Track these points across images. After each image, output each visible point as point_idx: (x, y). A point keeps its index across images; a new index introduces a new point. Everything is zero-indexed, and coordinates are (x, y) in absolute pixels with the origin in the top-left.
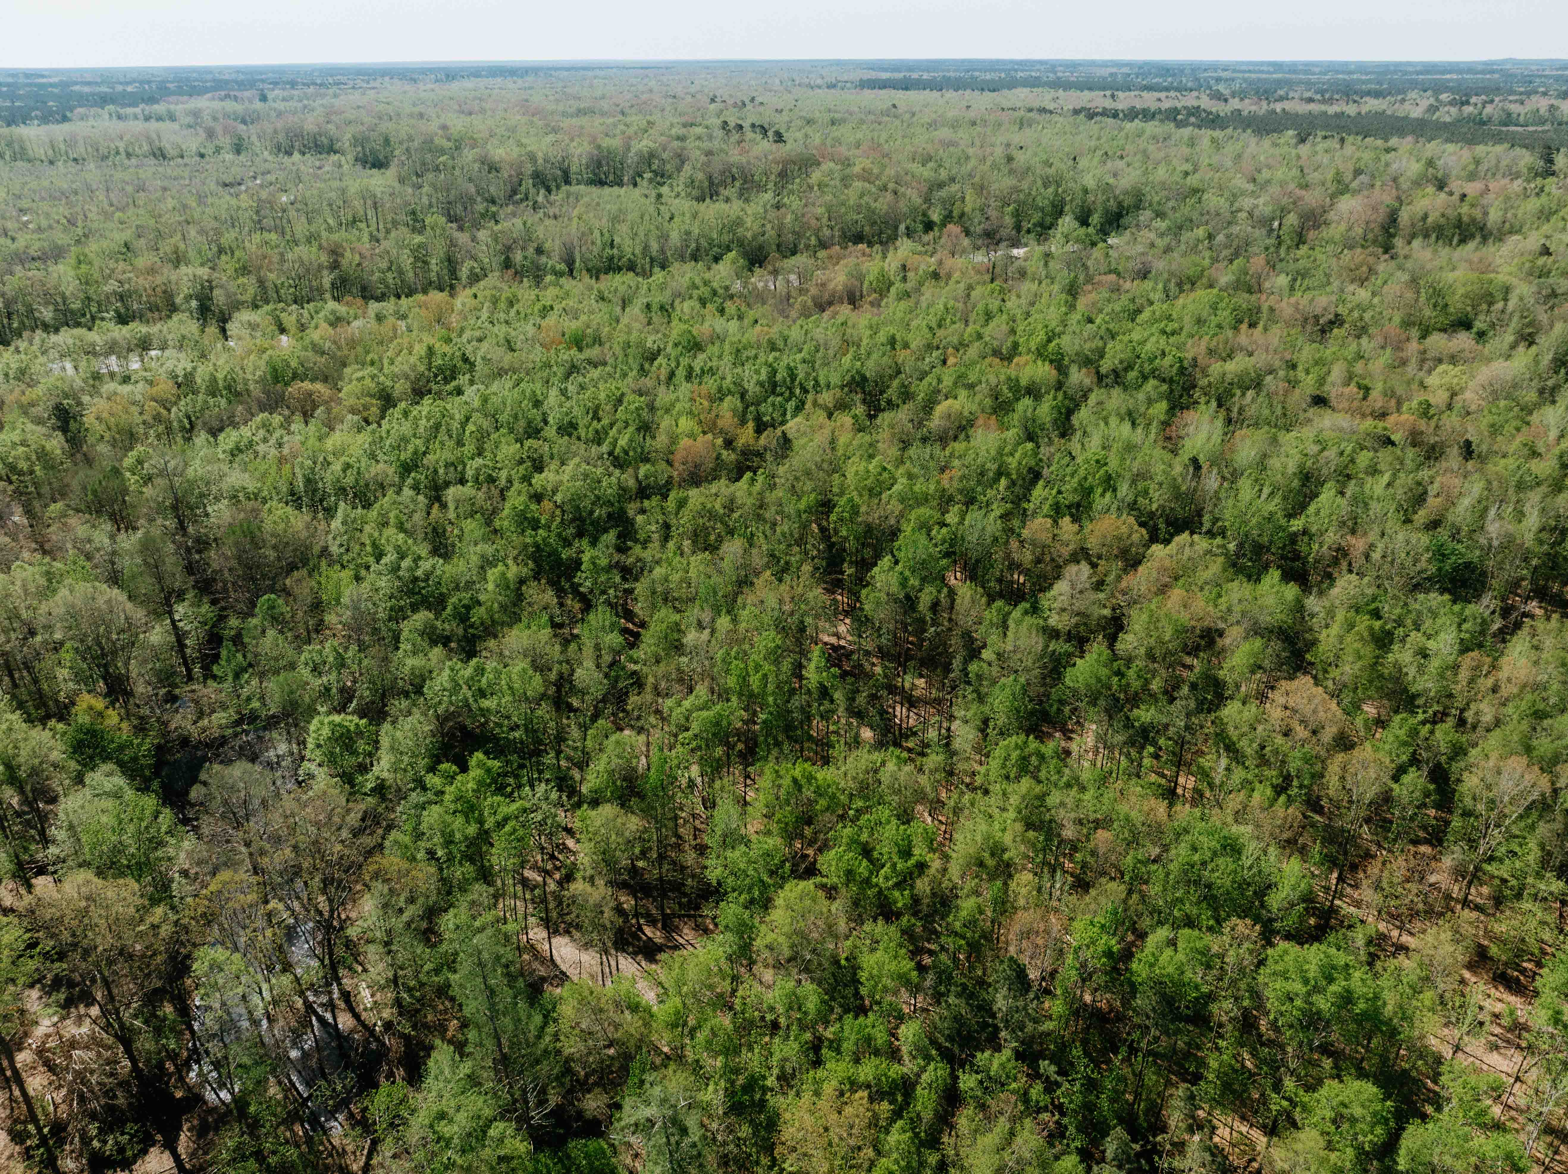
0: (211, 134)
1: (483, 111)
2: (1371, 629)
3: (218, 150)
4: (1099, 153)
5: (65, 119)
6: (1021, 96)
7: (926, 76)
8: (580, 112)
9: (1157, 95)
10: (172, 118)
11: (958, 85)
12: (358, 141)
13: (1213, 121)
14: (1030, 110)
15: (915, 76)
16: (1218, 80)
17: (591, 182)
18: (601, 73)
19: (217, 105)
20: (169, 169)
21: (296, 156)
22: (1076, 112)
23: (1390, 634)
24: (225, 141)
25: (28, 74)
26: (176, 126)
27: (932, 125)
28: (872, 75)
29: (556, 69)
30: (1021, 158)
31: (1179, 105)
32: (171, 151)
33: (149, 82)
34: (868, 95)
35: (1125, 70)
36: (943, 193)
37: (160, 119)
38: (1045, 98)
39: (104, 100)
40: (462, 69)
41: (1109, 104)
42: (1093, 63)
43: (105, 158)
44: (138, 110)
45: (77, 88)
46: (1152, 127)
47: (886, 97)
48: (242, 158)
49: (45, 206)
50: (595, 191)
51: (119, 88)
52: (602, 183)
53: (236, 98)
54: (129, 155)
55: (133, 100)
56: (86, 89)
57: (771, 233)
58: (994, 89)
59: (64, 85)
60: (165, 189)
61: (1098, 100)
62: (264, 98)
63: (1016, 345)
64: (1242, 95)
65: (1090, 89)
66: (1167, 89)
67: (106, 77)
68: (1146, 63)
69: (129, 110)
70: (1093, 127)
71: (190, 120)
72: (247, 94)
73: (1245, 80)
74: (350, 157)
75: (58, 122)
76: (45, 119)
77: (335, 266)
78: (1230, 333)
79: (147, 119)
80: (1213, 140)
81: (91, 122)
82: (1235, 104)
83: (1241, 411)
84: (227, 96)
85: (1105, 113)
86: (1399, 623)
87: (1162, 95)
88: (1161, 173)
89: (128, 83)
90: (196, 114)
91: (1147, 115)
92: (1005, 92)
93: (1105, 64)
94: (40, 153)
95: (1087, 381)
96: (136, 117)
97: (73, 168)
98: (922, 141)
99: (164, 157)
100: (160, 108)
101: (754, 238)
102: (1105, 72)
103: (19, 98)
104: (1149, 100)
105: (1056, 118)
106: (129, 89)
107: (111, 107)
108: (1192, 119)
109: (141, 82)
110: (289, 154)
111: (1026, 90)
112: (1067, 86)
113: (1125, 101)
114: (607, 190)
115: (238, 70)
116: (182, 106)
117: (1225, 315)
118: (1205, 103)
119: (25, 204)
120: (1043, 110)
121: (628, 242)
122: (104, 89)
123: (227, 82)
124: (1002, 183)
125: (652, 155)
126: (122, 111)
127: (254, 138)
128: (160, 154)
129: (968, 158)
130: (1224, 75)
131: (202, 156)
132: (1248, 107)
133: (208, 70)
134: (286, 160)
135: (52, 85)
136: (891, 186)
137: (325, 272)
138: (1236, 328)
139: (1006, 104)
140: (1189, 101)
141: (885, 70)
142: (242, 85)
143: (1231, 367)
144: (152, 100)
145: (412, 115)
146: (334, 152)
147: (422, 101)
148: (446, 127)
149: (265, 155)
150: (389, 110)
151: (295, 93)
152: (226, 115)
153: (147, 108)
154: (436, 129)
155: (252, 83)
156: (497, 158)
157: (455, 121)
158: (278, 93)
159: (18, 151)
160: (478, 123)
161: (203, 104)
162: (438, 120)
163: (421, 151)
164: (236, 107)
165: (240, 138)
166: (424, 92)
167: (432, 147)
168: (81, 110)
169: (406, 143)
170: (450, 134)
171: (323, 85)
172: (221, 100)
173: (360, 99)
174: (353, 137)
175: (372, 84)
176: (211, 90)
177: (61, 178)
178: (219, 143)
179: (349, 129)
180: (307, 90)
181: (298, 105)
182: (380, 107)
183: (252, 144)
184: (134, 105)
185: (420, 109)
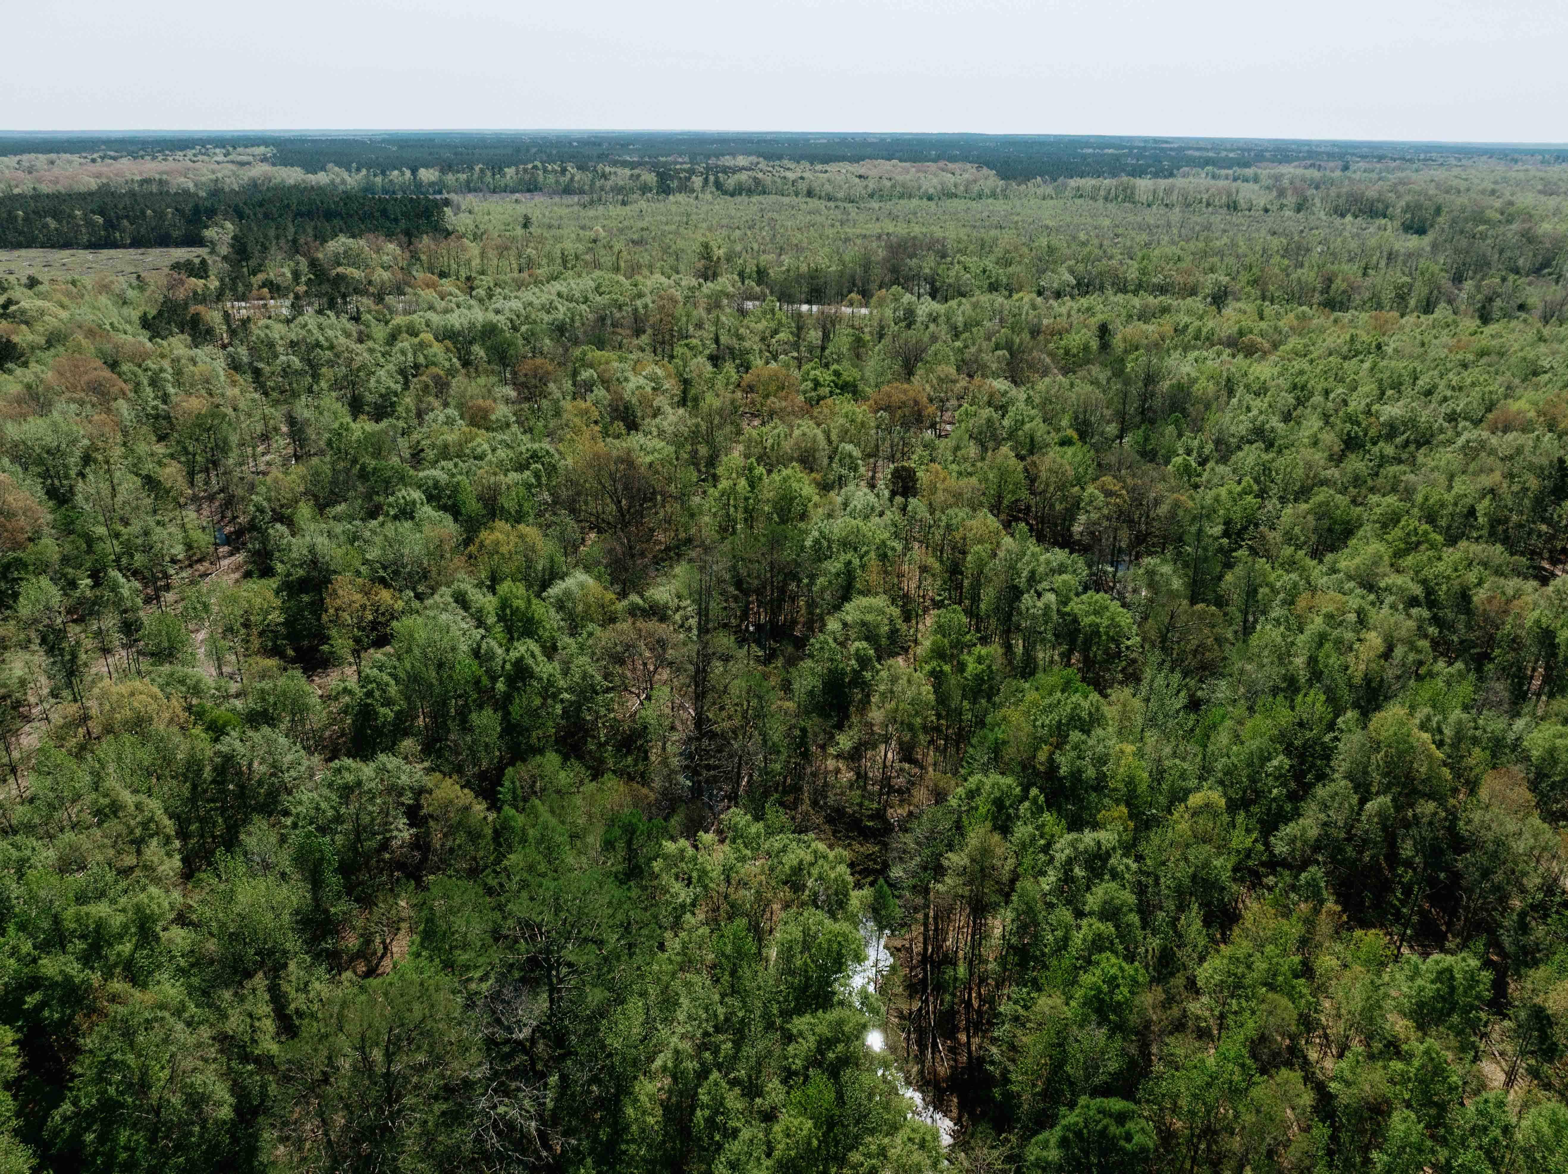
0: (1282, 193)
3: (1282, 207)
5: (1171, 175)
10: (1256, 180)
12: (1408, 208)
19: (1299, 172)
20: (1235, 218)
21: (1349, 218)
24: (1291, 200)
25: (1156, 140)
26: (1256, 187)
32: (1242, 204)
33: (1249, 150)
37: (1246, 180)
39: (1208, 162)
43: (1189, 206)
44: (1230, 172)
45: (1190, 152)
48: (1300, 216)
49: (1133, 234)
51: (1224, 154)
53: (1319, 167)
54: (1208, 205)
55: (1228, 163)
56: (1197, 153)
59: (1181, 149)
60: (1225, 231)
62: (1346, 169)
67: (1216, 145)
69: (1223, 172)
71: (1270, 182)
72: (1332, 164)
74: (1397, 223)
75: (1165, 177)
76: (1156, 175)
77: (1326, 290)
79: (1235, 179)
81: (1191, 179)
84: (1312, 165)
89: (1232, 150)
90: (1278, 178)
94: (1143, 199)
96: (1227, 178)
97: (1163, 210)
99: (1235, 209)
100: (1249, 172)
103: (1144, 157)
106: (1231, 155)
107: (1210, 168)
109: (1243, 150)
110: (1343, 216)
115: (1334, 144)
116: (1265, 172)
119: (1120, 231)
122: (1211, 154)
123: (1318, 153)
126: (1217, 172)
127: (1317, 201)
128: (1233, 206)
131: (1266, 211)
133: (1308, 143)
134: (1338, 221)
135: (1171, 149)
137: (1317, 295)
142: (1330, 156)
144: (1247, 165)
145: (1483, 192)
146: (1385, 216)
147: (1506, 180)
148: (1511, 203)
149: (1322, 215)
150: (1463, 185)
151: (1378, 166)
152: (1303, 180)
153: (1239, 171)
154: (1498, 204)
155: (1342, 156)
156: (1540, 232)
157: (1526, 199)
158: (1362, 165)
159: (1129, 196)
160: (1552, 202)
161: (1288, 170)
162: (1508, 196)
163: (1466, 220)
164: (1316, 174)
165: (1305, 199)
166: (1516, 173)
167: (1479, 218)
168: (1186, 169)
169: (1455, 213)
170: (1512, 209)
171: (1410, 161)
172: (1306, 168)
173: (1440, 174)
174: (1408, 206)
175: (1464, 162)
176: (1297, 159)
177: (1152, 216)
178: (1285, 202)
179: (1408, 198)
180: (1393, 164)
181: (1374, 176)
182: (1455, 183)
183: (1314, 205)
184: (1229, 168)
185: (1497, 187)
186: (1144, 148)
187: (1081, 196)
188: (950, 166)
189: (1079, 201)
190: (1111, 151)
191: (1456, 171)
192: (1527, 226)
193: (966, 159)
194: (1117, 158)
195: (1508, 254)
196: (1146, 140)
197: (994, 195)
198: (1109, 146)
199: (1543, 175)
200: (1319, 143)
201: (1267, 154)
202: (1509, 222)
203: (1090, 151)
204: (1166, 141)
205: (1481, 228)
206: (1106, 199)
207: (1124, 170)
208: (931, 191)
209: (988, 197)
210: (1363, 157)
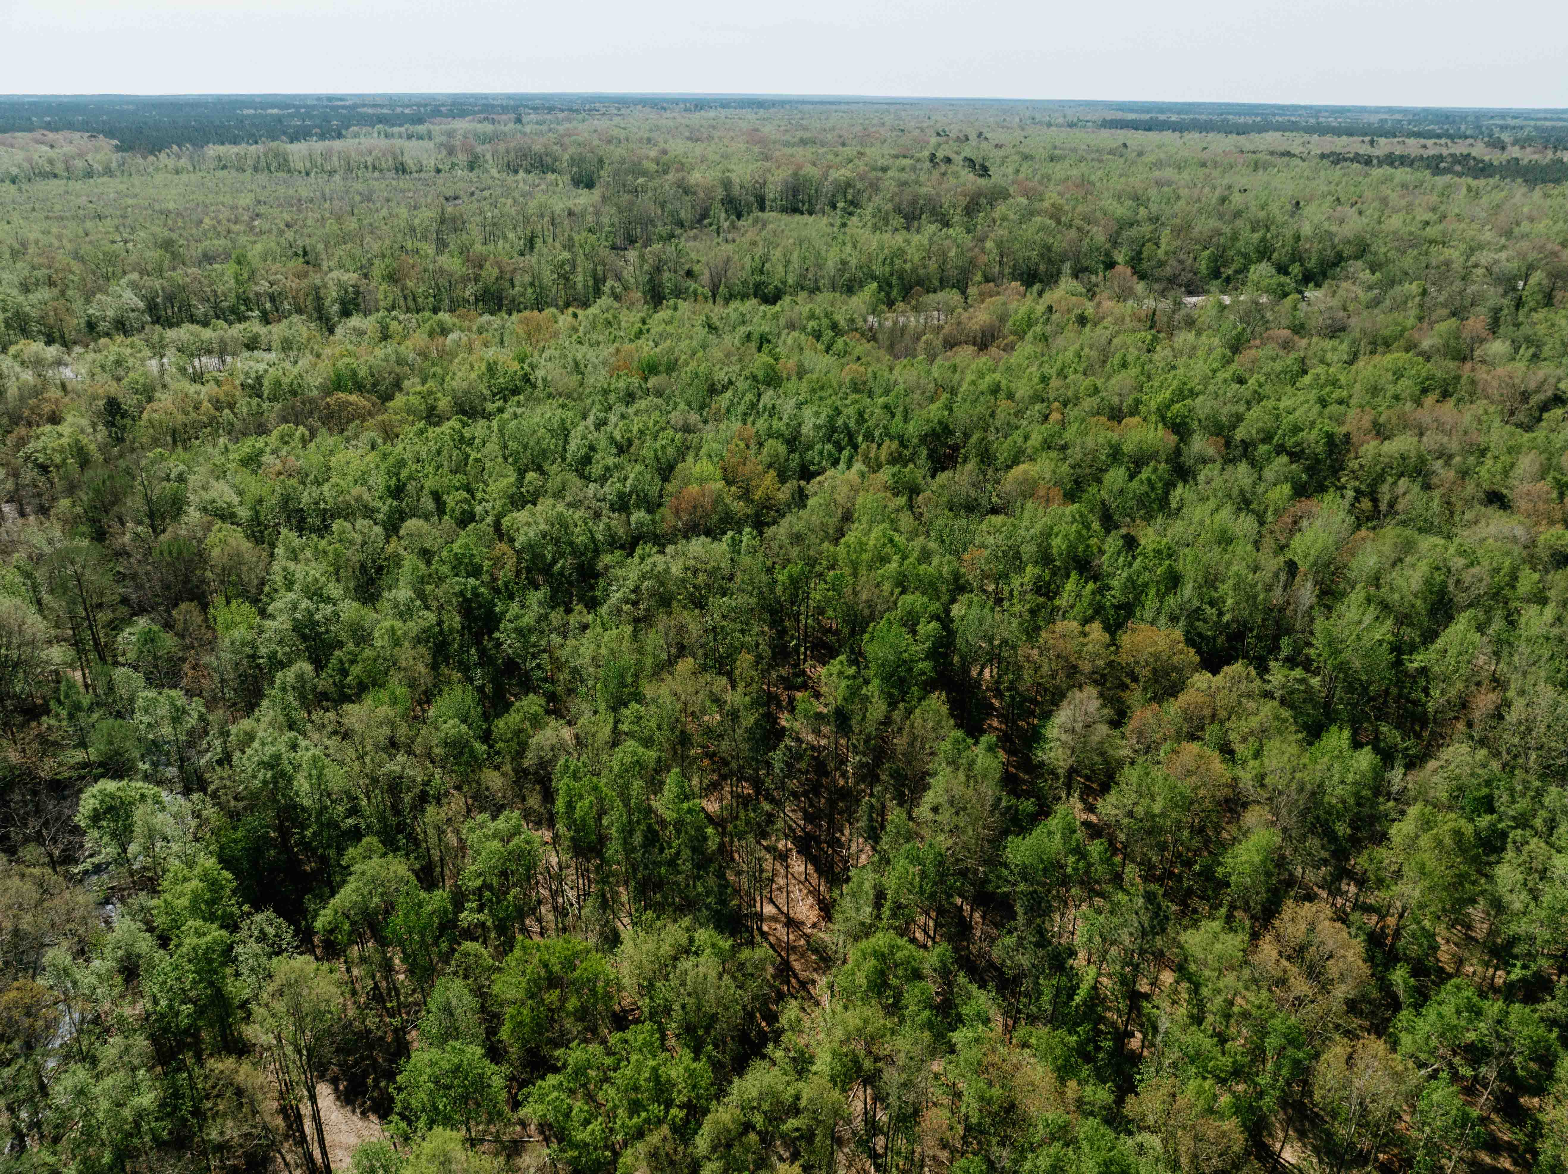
0: (453, 151)
1: (710, 138)
2: (1458, 833)
3: (453, 166)
4: (1330, 198)
5: (340, 136)
6: (1272, 139)
7: (1174, 118)
8: (803, 142)
9: (1423, 141)
10: (429, 137)
11: (1205, 127)
12: (573, 162)
13: (1482, 170)
14: (1272, 153)
15: (1162, 117)
16: (1503, 128)
17: (784, 210)
18: (844, 107)
19: (473, 126)
20: (404, 182)
21: (521, 174)
22: (1323, 156)
23: (1504, 835)
24: (462, 158)
25: (330, 98)
26: (431, 144)
27: (1158, 164)
28: (1119, 115)
29: (804, 102)
30: (1237, 199)
31: (1445, 152)
32: (412, 166)
33: (426, 105)
34: (1105, 133)
35: (1398, 117)
36: (1133, 232)
37: (420, 138)
38: (1295, 143)
39: (382, 119)
40: (715, 101)
41: (1364, 149)
42: (1363, 110)
43: (351, 171)
44: (402, 129)
45: (365, 110)
46: (1402, 174)
47: (1121, 135)
48: (473, 174)
49: (278, 211)
50: (785, 218)
51: (399, 110)
52: (795, 210)
53: (493, 121)
54: (374, 169)
55: (403, 120)
56: (370, 111)
57: (933, 266)
58: (1242, 130)
59: (355, 106)
60: (387, 200)
61: (1356, 145)
62: (519, 120)
63: (1138, 402)
64: (1523, 143)
65: (1351, 134)
66: (1439, 136)
67: (393, 101)
68: (1425, 110)
69: (396, 130)
70: (1337, 172)
71: (444, 139)
72: (504, 117)
73: (1536, 128)
74: (567, 178)
75: (333, 138)
76: (322, 137)
78: (1409, 406)
79: (409, 137)
80: (1469, 189)
81: (360, 139)
82: (1515, 152)
83: (1391, 505)
84: (487, 119)
85: (1356, 158)
86: (1523, 821)
87: (1430, 142)
88: (1395, 222)
89: (408, 106)
90: (450, 134)
91: (1404, 161)
92: (1254, 136)
93: (1377, 110)
94: (300, 166)
95: (1211, 451)
96: (400, 136)
97: (320, 179)
98: (1137, 181)
99: (404, 171)
100: (421, 128)
101: (914, 270)
102: (1374, 119)
103: (311, 117)
104: (1412, 147)
105: (1296, 161)
106: (407, 111)
107: (380, 126)
108: (1458, 168)
109: (419, 105)
110: (516, 172)
111: (1278, 134)
112: (1322, 130)
113: (1384, 146)
114: (797, 217)
115: (509, 97)
116: (437, 127)
117: (1406, 386)
118: (1479, 150)
119: (262, 209)
120: (1288, 154)
121: (780, 269)
122: (385, 111)
123: (493, 106)
124: (1204, 226)
125: (849, 184)
126: (389, 130)
127: (488, 156)
128: (401, 169)
129: (1179, 198)
130: (1513, 122)
131: (438, 171)
132: (1528, 156)
133: (485, 97)
134: (511, 178)
135: (343, 107)
136: (1077, 222)
138: (1419, 403)
139: (1249, 147)
140: (1460, 148)
141: (1132, 111)
142: (505, 109)
143: (1392, 447)
144: (420, 121)
145: (640, 140)
146: (554, 171)
147: (658, 128)
148: (665, 152)
149: (494, 172)
150: (622, 135)
151: (549, 117)
152: (477, 136)
153: (412, 128)
154: (653, 154)
155: (515, 108)
156: (692, 182)
157: (678, 147)
158: (533, 117)
159: (284, 165)
160: (699, 149)
161: (461, 125)
162: (662, 145)
163: (627, 172)
164: (488, 128)
165: (477, 157)
166: (666, 120)
167: (637, 171)
168: (355, 128)
169: (616, 166)
170: (665, 158)
171: (577, 111)
172: (480, 122)
173: (602, 124)
174: (572, 158)
175: (623, 111)
176: (475, 113)
177: (304, 189)
178: (455, 160)
179: (572, 150)
180: (561, 115)
181: (544, 128)
182: (616, 132)
183: (486, 161)
184: (401, 125)
185: (652, 135)
186: (313, 107)
187: (224, 167)
188: (51, 136)
189: (220, 174)
190: (275, 111)
191: (617, 120)
192: (680, 175)
193: (71, 126)
194: (279, 120)
195: (669, 207)
196: (319, 98)
197: (108, 172)
198: (273, 106)
199: (687, 122)
200: (495, 97)
201: (443, 109)
202: (666, 172)
203: (252, 111)
204: (341, 98)
205: (641, 180)
206: (256, 169)
207: (285, 133)
208: (14, 171)
209: (101, 175)
210: (535, 109)
